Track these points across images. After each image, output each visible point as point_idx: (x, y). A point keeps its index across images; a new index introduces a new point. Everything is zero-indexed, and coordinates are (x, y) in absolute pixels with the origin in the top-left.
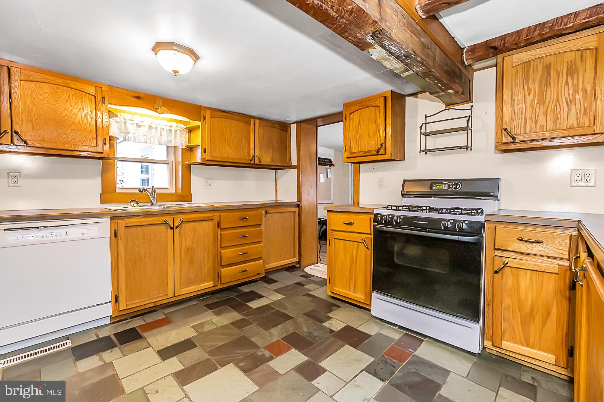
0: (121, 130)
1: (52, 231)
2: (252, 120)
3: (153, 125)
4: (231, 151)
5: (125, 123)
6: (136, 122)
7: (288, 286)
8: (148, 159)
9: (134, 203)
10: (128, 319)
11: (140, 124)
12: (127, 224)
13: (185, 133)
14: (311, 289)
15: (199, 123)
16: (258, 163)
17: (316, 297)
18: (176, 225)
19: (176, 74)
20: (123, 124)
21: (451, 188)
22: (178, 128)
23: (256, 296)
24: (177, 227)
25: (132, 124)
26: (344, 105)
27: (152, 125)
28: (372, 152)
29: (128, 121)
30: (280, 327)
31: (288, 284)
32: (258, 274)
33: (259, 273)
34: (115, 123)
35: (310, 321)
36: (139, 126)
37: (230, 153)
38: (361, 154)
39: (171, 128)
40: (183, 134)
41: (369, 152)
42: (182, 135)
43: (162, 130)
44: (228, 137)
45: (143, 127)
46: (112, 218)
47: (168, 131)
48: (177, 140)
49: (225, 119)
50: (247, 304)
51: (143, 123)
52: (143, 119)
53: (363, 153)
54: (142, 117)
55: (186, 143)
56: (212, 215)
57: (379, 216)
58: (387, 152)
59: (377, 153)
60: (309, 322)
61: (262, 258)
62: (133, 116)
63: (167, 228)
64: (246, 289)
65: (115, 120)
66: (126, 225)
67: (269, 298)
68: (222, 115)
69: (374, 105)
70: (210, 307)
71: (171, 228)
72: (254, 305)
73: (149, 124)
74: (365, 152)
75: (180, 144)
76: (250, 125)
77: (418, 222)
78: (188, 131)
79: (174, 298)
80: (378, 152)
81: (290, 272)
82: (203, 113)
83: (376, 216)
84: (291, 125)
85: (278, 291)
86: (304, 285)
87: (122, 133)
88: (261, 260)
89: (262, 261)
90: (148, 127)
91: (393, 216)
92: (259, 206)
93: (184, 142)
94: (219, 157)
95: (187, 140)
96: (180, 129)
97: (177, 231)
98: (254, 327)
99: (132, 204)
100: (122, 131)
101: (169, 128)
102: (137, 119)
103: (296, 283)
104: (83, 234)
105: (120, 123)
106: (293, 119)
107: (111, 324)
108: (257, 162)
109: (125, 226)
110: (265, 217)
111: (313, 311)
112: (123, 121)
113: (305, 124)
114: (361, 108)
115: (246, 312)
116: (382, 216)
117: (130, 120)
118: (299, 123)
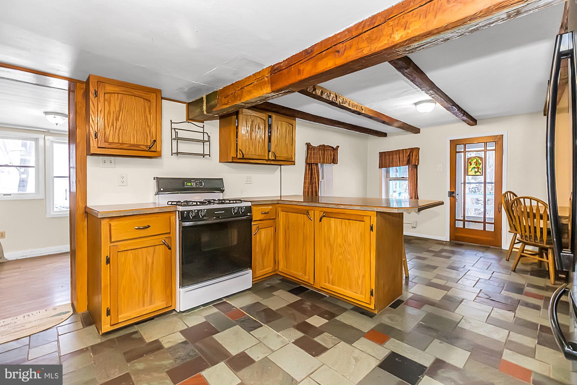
21: (198, 185)
28: (141, 147)
38: (125, 146)
41: (137, 146)
57: (186, 212)
58: (158, 150)
69: (143, 97)
74: (132, 145)
80: (150, 148)
91: (198, 211)
114: (124, 93)
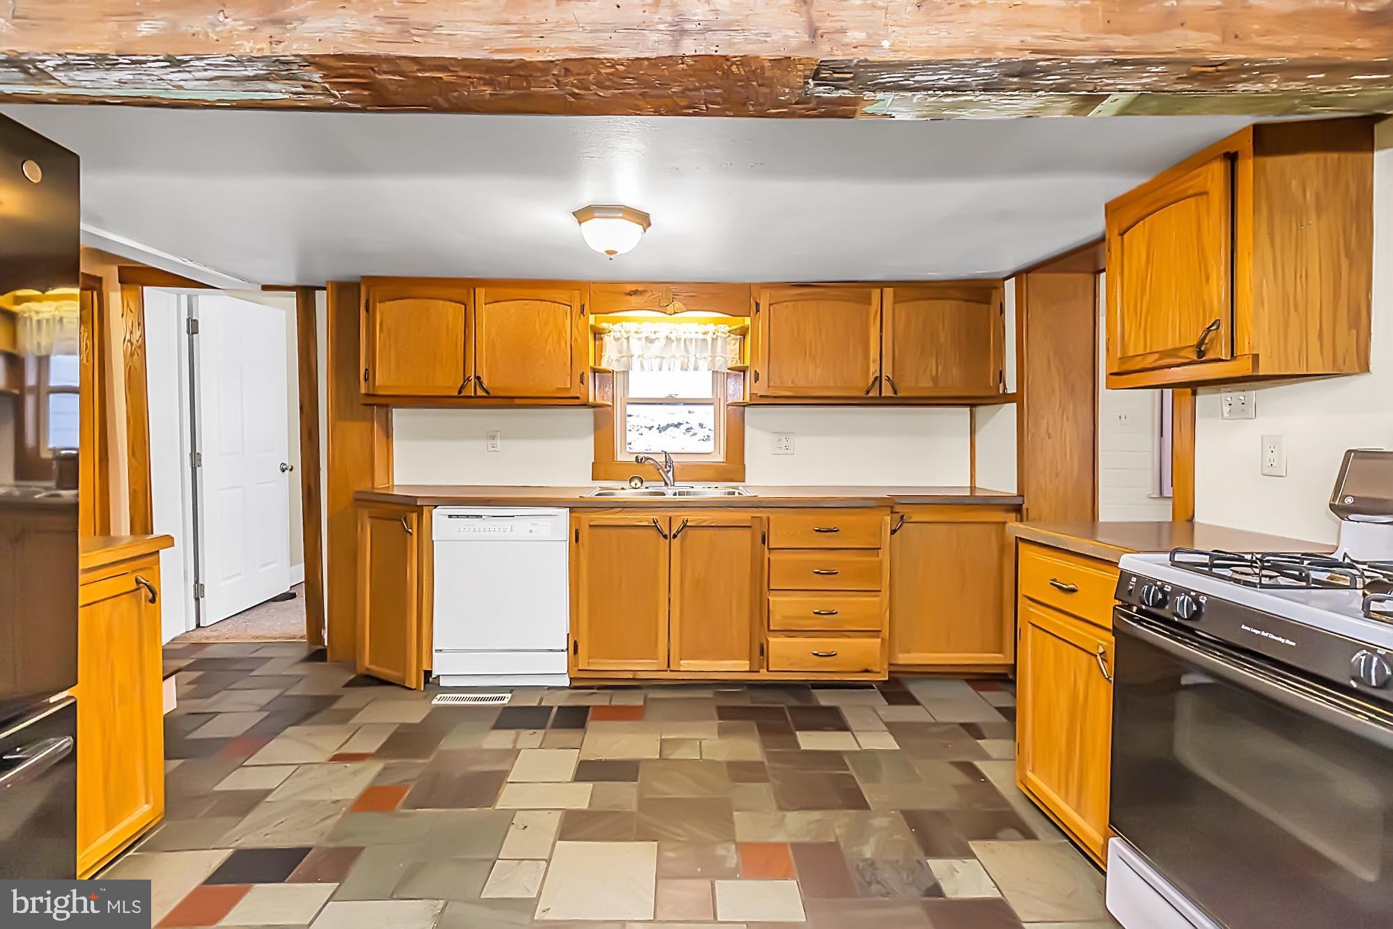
0: (621, 352)
1: (495, 523)
2: (876, 293)
3: (673, 337)
4: (819, 371)
5: (628, 338)
6: (644, 335)
7: (937, 724)
8: (677, 397)
9: (637, 481)
10: (593, 689)
11: (653, 336)
12: (593, 521)
13: (733, 342)
14: (994, 755)
15: (748, 321)
16: (892, 394)
17: (987, 781)
18: (674, 532)
19: (612, 257)
20: (625, 341)
22: (719, 334)
23: (834, 721)
24: (675, 536)
25: (640, 339)
26: (1106, 206)
27: (671, 336)
28: (1185, 352)
29: (632, 334)
30: (816, 815)
31: (940, 719)
32: (867, 671)
33: (870, 668)
34: (613, 341)
35: (904, 835)
36: (650, 341)
37: (811, 377)
38: (1150, 361)
39: (705, 337)
40: (729, 344)
41: (1173, 352)
42: (728, 347)
43: (688, 343)
44: (811, 343)
45: (657, 342)
46: (572, 510)
47: (700, 343)
48: (717, 359)
49: (804, 303)
50: (797, 733)
51: (657, 335)
52: (656, 327)
53: (1156, 356)
54: (654, 323)
55: (734, 362)
56: (750, 518)
57: (1133, 579)
58: (1237, 352)
59: (1199, 357)
60: (899, 837)
61: (881, 635)
62: (639, 325)
63: (659, 536)
64: (824, 699)
65: (612, 337)
66: (591, 524)
67: (858, 738)
68: (798, 295)
69: (1190, 192)
70: (724, 713)
71: (665, 537)
72: (809, 741)
73: (668, 333)
74: (1164, 355)
75: (722, 365)
76: (870, 304)
77: (1257, 632)
78: (739, 337)
79: (669, 673)
80: (1200, 352)
81: (974, 689)
82: (754, 299)
83: (1125, 576)
84: (1006, 282)
85: (893, 728)
86: (983, 738)
87: (623, 357)
88: (878, 637)
89: (879, 640)
90: (663, 341)
91: (1178, 590)
92: (871, 503)
93: (730, 360)
94: (789, 388)
95: (737, 356)
96: (723, 335)
97: (676, 542)
98: (762, 791)
99: (633, 484)
100: (623, 355)
101: (702, 336)
102: (647, 328)
103: (962, 725)
104: (531, 531)
105: (621, 341)
106: (1010, 265)
107: (570, 688)
108: (887, 391)
109: (590, 526)
110: (893, 532)
111: (938, 814)
112: (626, 336)
113: (1040, 272)
114: (1153, 208)
115: (779, 750)
116: (1142, 580)
117: (636, 332)
118: (1019, 275)
